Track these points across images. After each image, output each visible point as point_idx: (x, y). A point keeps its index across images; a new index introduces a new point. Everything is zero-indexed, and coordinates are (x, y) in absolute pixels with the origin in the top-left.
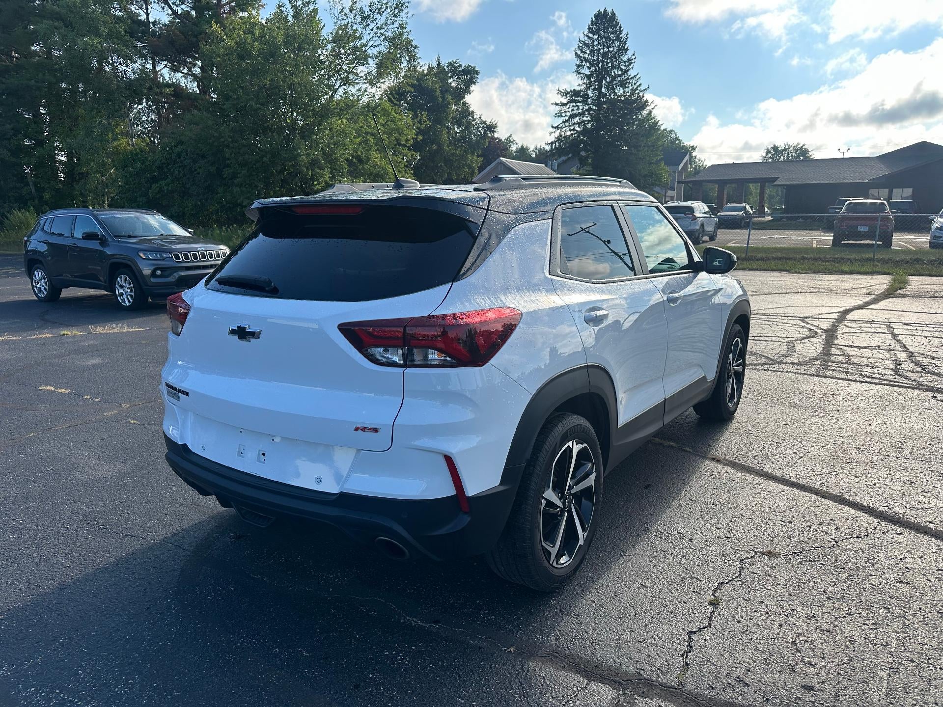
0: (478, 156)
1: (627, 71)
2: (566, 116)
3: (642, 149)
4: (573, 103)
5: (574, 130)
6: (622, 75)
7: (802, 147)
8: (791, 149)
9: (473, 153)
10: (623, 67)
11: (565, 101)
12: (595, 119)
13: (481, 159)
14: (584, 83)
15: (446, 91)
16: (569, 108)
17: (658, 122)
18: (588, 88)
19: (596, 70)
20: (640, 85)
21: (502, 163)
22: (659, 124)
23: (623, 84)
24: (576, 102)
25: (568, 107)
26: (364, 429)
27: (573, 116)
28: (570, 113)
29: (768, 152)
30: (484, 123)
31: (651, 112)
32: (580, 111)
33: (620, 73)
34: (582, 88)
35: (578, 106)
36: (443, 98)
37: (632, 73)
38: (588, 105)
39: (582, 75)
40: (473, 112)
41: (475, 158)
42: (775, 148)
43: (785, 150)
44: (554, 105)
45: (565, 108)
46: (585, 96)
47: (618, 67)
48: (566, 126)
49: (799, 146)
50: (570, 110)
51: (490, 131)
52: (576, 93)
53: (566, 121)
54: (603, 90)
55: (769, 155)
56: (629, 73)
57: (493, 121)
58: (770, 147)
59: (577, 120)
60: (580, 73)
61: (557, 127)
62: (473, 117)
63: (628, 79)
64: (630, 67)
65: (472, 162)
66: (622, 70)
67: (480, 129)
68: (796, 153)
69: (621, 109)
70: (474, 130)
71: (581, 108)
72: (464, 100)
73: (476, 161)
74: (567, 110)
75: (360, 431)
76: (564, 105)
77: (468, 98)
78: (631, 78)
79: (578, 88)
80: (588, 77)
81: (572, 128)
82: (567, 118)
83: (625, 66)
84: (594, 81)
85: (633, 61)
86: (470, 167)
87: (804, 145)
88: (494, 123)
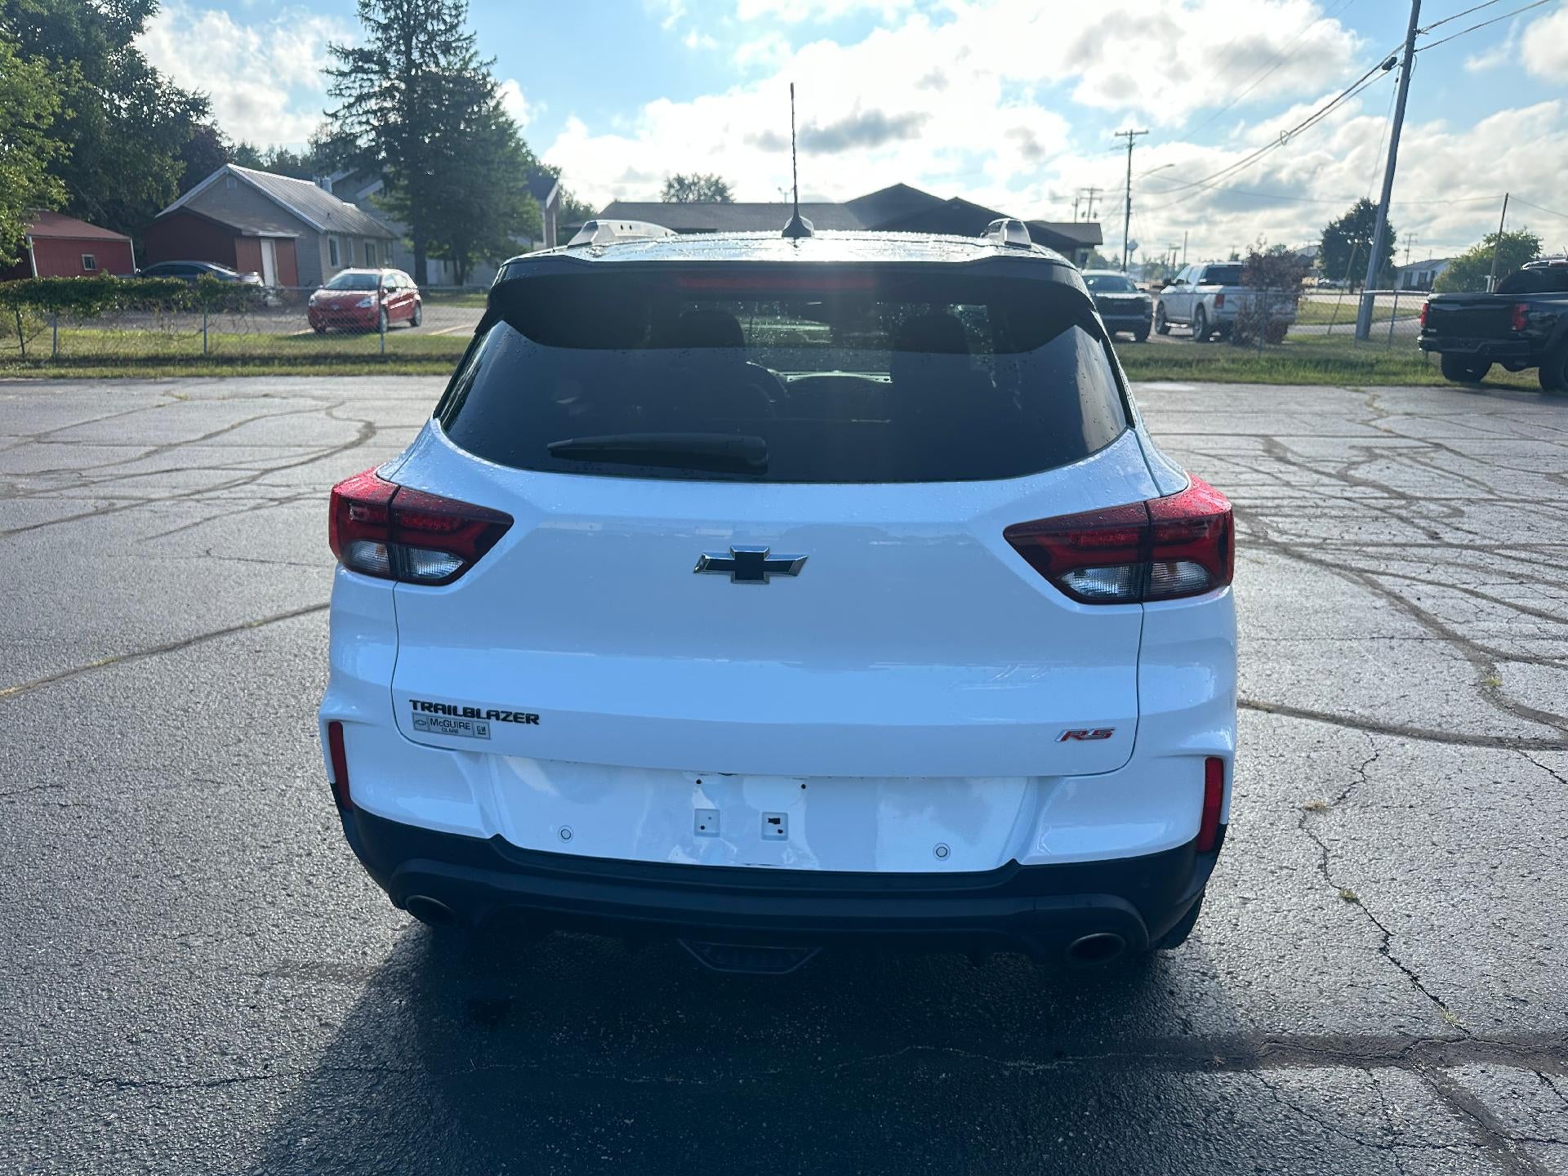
0: (175, 158)
1: (453, 27)
2: (350, 95)
3: (496, 166)
4: (357, 72)
5: (368, 122)
6: (446, 31)
7: (717, 181)
8: (702, 183)
9: (163, 152)
10: (448, 19)
11: (346, 68)
12: (407, 107)
13: (182, 164)
14: (378, 39)
15: (92, 22)
16: (354, 81)
17: (512, 123)
18: (387, 49)
19: (397, 16)
20: (476, 53)
21: (232, 175)
22: (515, 126)
23: (446, 48)
24: (365, 71)
25: (353, 79)
26: (1080, 735)
27: (361, 98)
28: (358, 92)
29: (670, 186)
30: (181, 93)
31: (498, 104)
32: (377, 89)
33: (443, 27)
34: (375, 47)
35: (371, 80)
36: (87, 34)
37: (464, 30)
38: (390, 79)
39: (372, 23)
40: (154, 71)
41: (169, 161)
42: (680, 181)
43: (694, 184)
44: (326, 74)
45: (346, 82)
46: (384, 65)
47: (437, 16)
48: (351, 115)
49: (713, 179)
50: (357, 85)
51: (196, 110)
52: (364, 56)
53: (350, 106)
54: (416, 55)
55: (672, 191)
56: (460, 29)
57: (199, 91)
58: (671, 178)
59: (372, 104)
60: (368, 19)
61: (335, 115)
62: (154, 79)
63: (458, 40)
64: (461, 19)
65: (162, 169)
66: (445, 22)
67: (173, 105)
68: (709, 189)
69: (451, 93)
70: (159, 105)
71: (377, 83)
72: (132, 44)
73: (172, 167)
74: (350, 85)
75: (1071, 741)
76: (342, 74)
77: (139, 42)
78: (464, 39)
79: (367, 47)
80: (386, 28)
81: (364, 119)
82: (352, 100)
83: (450, 15)
84: (397, 37)
85: (464, 9)
86: (158, 178)
87: (720, 178)
88: (203, 96)
